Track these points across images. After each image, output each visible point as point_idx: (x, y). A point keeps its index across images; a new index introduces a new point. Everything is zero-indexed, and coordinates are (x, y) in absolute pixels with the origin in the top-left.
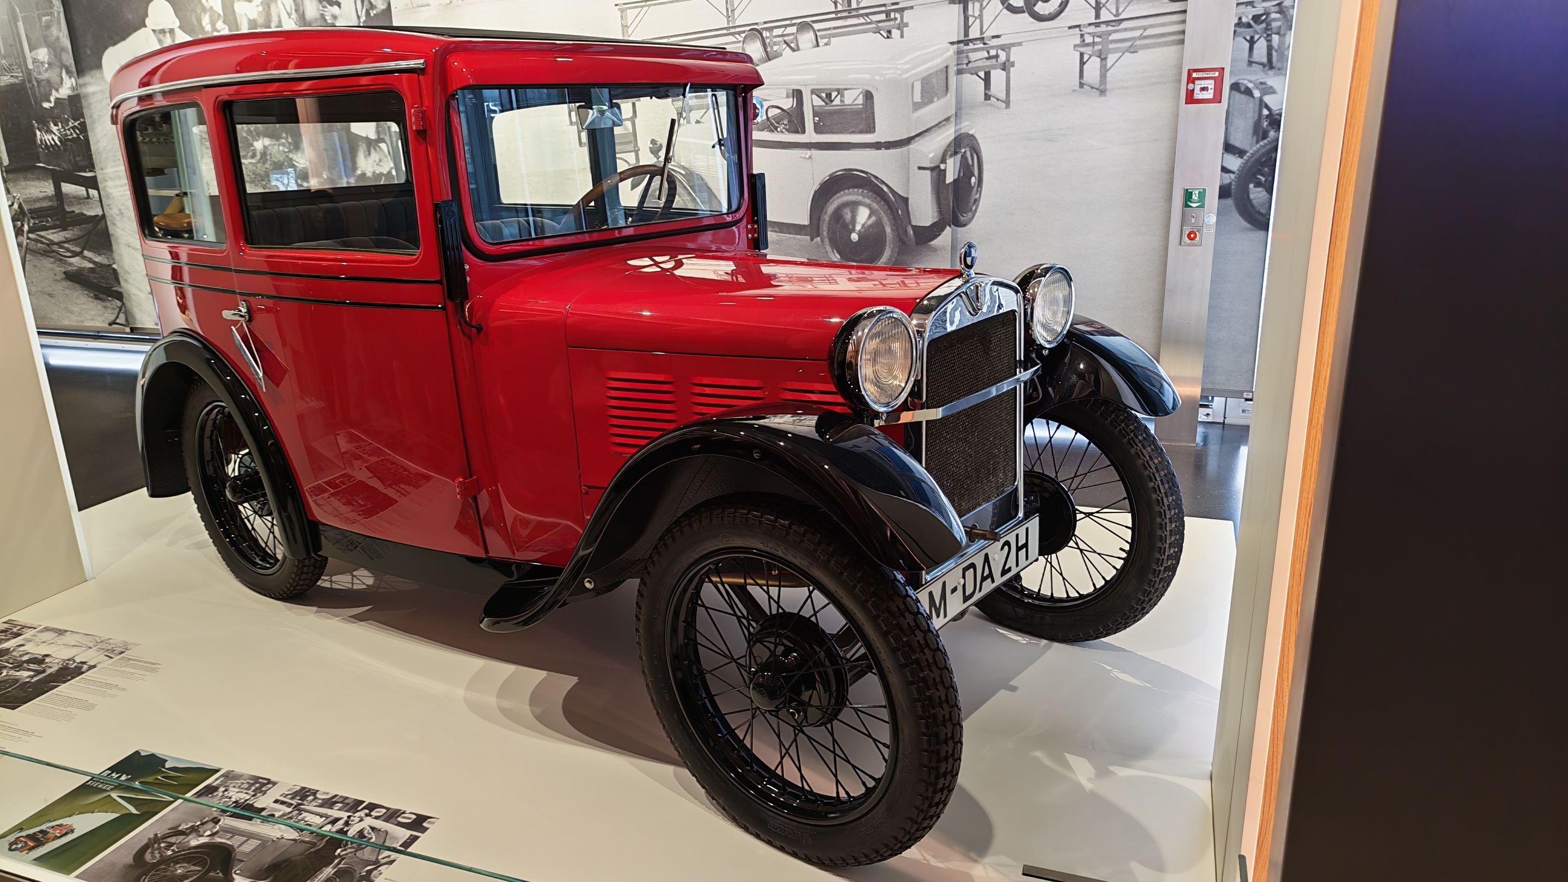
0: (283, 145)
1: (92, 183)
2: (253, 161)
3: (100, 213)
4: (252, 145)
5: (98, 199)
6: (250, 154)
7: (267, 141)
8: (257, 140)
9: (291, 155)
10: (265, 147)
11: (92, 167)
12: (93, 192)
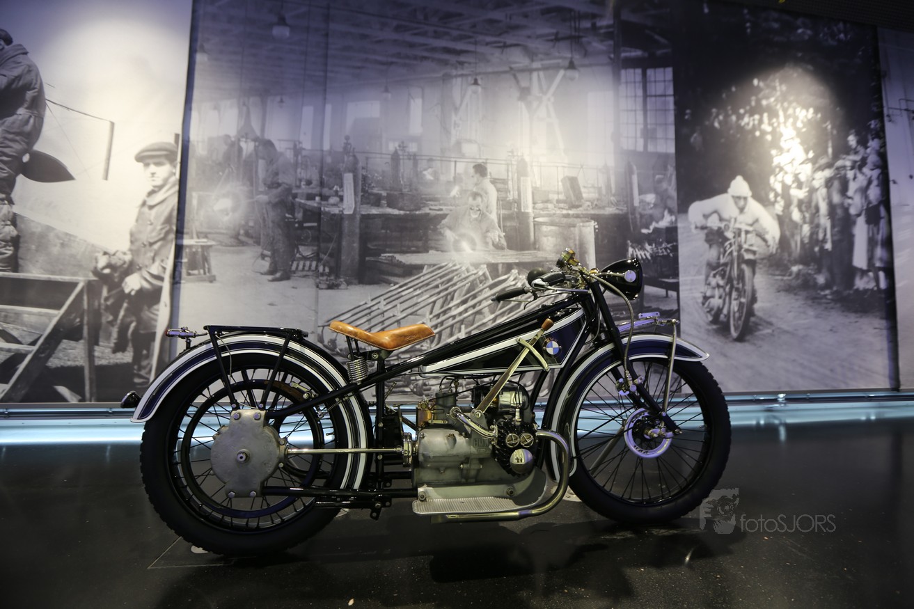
0: (812, 269)
1: (675, 287)
2: (790, 278)
3: (675, 307)
4: (789, 269)
5: (676, 298)
6: (788, 274)
7: (801, 267)
8: (795, 266)
9: (815, 276)
10: (800, 271)
11: (676, 275)
12: (673, 294)
